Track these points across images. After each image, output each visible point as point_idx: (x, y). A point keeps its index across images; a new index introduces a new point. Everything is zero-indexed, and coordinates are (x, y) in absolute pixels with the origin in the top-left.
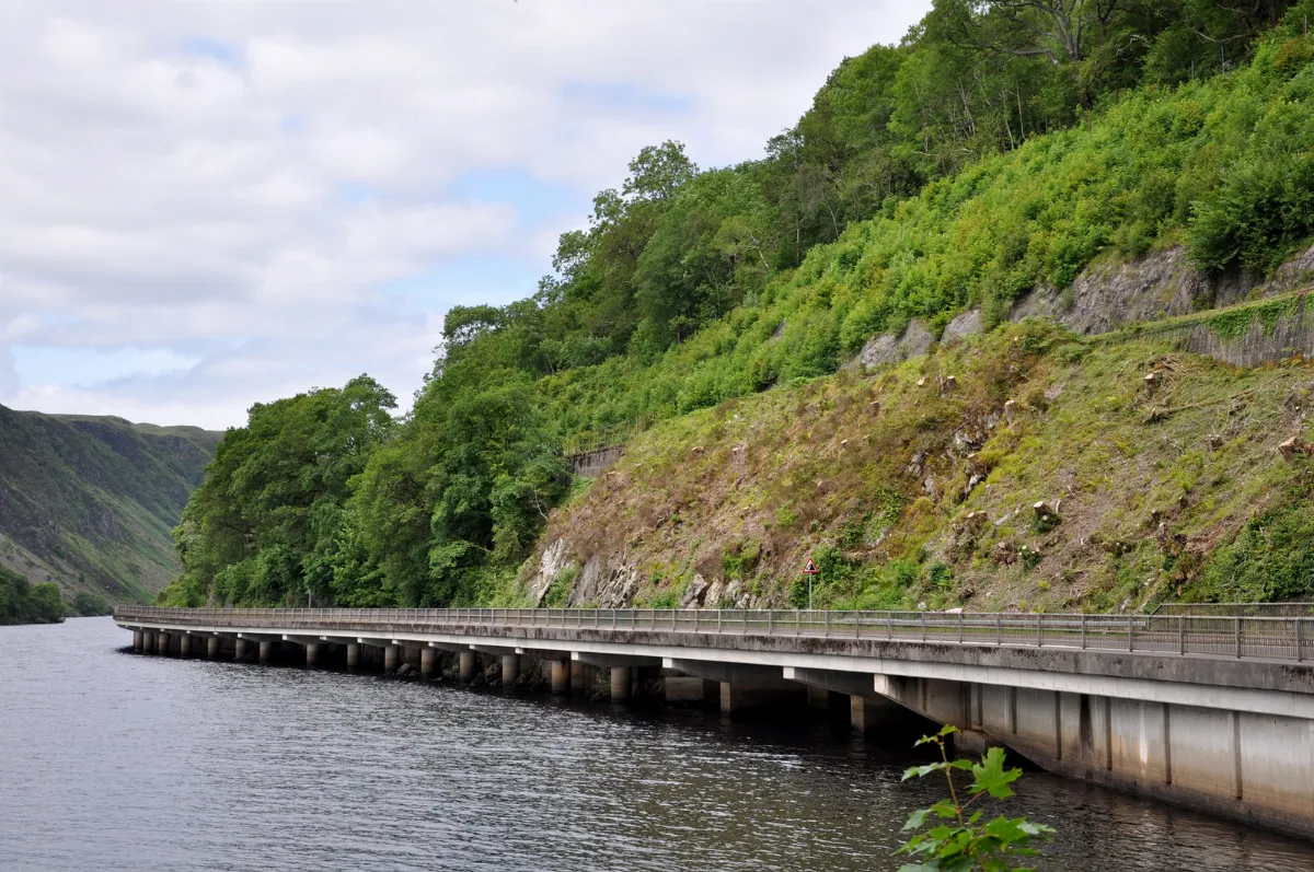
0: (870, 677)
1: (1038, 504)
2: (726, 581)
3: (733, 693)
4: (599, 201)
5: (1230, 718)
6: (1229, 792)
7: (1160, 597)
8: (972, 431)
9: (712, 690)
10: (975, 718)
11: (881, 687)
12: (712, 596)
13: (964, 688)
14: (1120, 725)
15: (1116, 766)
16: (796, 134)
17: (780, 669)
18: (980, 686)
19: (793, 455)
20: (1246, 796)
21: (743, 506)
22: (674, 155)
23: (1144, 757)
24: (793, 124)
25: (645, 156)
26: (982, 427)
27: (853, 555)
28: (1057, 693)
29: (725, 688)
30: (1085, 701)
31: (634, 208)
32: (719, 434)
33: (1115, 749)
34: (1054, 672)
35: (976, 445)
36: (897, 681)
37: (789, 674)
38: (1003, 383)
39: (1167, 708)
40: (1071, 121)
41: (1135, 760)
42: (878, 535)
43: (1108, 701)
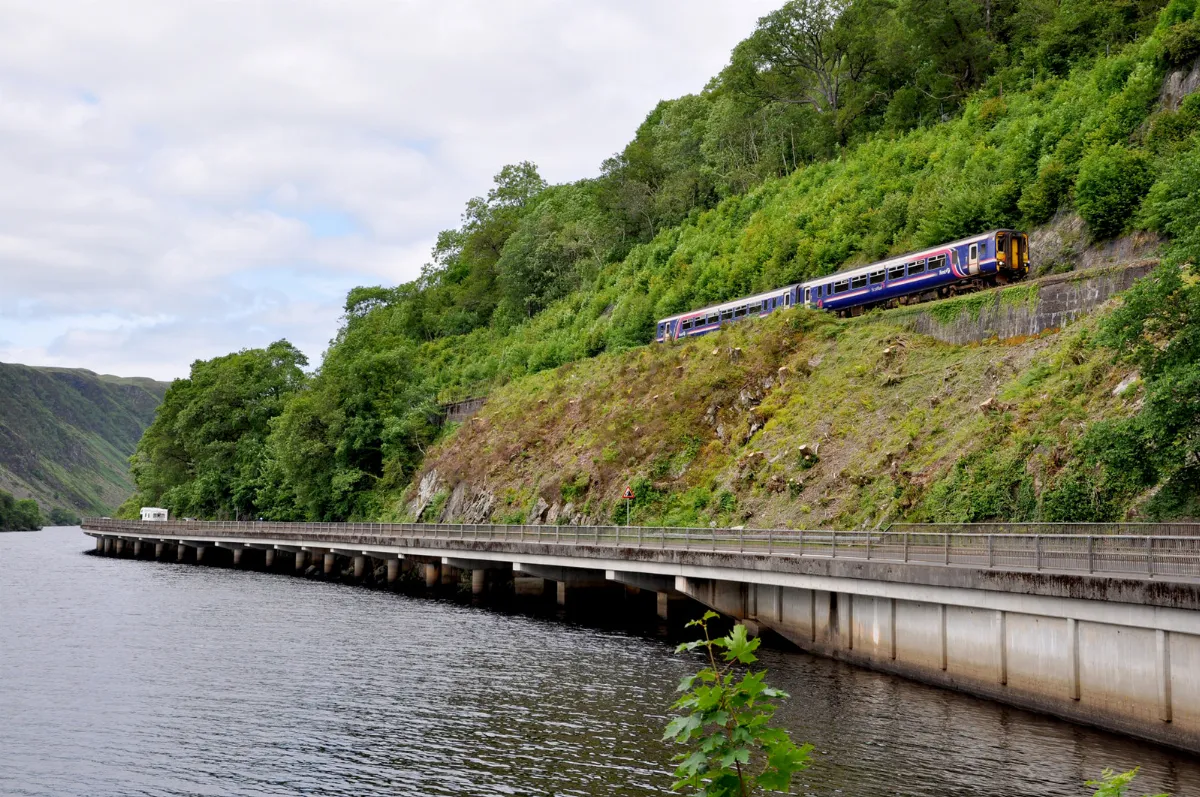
0: (672, 579)
1: (802, 447)
2: (563, 503)
3: (567, 590)
4: (472, 204)
5: (940, 609)
6: (937, 665)
7: (891, 519)
8: (753, 391)
9: (550, 586)
10: (751, 609)
11: (681, 586)
12: (552, 515)
13: (743, 588)
14: (859, 616)
15: (855, 646)
16: (624, 159)
17: (603, 572)
18: (756, 585)
19: (617, 406)
20: (949, 668)
21: (578, 444)
22: (530, 172)
23: (876, 639)
24: (620, 150)
25: (505, 173)
26: (761, 388)
27: (662, 485)
28: (813, 592)
29: (561, 586)
30: (834, 597)
31: (494, 211)
32: (560, 390)
33: (855, 634)
34: (811, 575)
35: (756, 401)
36: (693, 582)
37: (610, 576)
38: (778, 353)
39: (894, 601)
40: (832, 155)
41: (870, 643)
42: (680, 468)
43: (851, 597)
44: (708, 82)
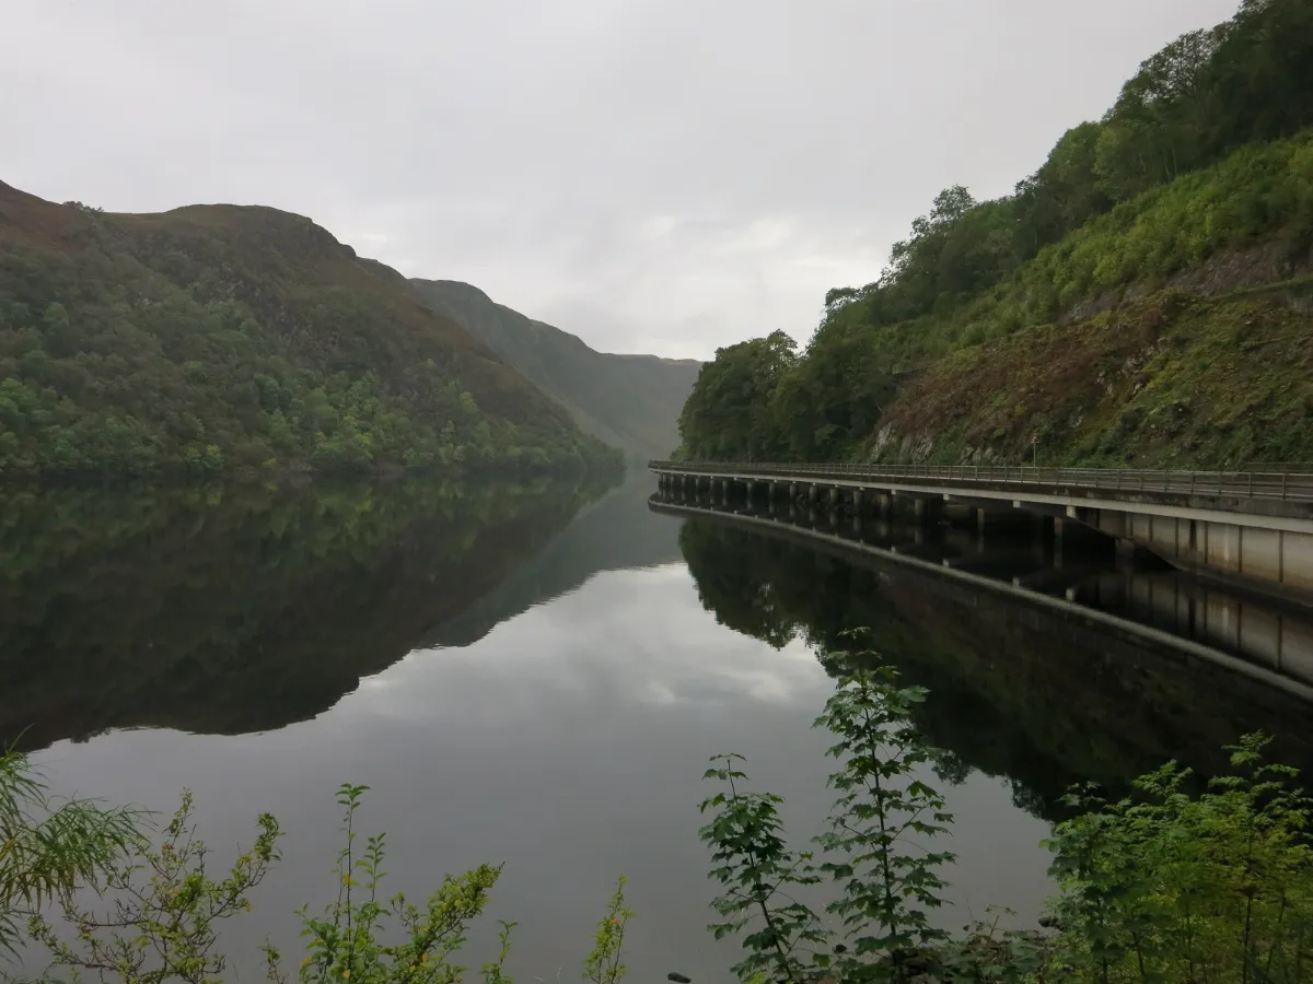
0: (1064, 508)
1: (1176, 402)
2: (984, 449)
3: (986, 515)
4: (916, 223)
5: (1278, 535)
6: (1275, 577)
7: (1247, 459)
8: (1137, 357)
9: (974, 514)
10: (1128, 532)
11: (1071, 513)
12: (976, 457)
13: (1122, 515)
14: (1213, 537)
15: (1210, 561)
16: (1035, 179)
17: (1011, 502)
18: (1133, 514)
19: (1027, 372)
20: (1285, 580)
21: (997, 403)
22: (962, 192)
23: (1227, 556)
24: (1033, 173)
25: (944, 194)
26: (1144, 355)
27: (1062, 433)
28: (1177, 519)
29: (980, 511)
30: (1193, 524)
31: (936, 226)
32: (983, 361)
33: (1210, 552)
35: (1140, 366)
36: (1079, 510)
37: (1016, 505)
38: (1156, 329)
39: (1241, 528)
40: (1205, 165)
41: (1222, 559)
42: (1077, 423)
43: (1207, 524)
44: (1105, 112)
